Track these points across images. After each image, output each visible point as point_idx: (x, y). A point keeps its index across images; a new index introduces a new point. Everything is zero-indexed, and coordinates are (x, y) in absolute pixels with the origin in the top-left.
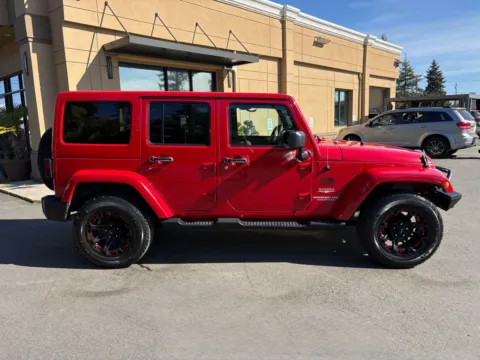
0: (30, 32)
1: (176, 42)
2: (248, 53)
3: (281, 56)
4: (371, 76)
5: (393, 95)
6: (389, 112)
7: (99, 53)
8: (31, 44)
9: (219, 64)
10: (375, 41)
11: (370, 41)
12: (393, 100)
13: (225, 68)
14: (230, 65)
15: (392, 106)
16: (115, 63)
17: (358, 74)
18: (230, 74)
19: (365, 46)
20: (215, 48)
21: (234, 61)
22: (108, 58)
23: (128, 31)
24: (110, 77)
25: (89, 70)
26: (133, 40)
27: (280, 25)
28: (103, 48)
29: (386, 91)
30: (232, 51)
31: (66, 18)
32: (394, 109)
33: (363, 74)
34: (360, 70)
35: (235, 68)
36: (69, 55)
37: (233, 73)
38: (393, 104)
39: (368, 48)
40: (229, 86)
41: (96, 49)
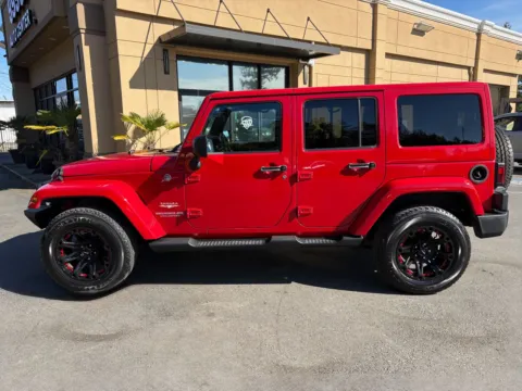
0: (82, 24)
1: (240, 31)
2: (328, 44)
3: (370, 47)
4: (486, 71)
5: (513, 94)
6: (507, 114)
7: (155, 45)
8: (83, 36)
9: (293, 57)
10: (492, 28)
11: (485, 28)
12: (513, 100)
13: (301, 61)
14: (307, 57)
15: (510, 109)
16: (172, 57)
17: (469, 68)
18: (307, 68)
19: (479, 35)
20: (288, 38)
21: (311, 53)
22: (165, 51)
23: (186, 19)
24: (167, 72)
25: (143, 64)
26: (189, 29)
27: (371, 10)
28: (160, 39)
29: (504, 90)
30: (310, 42)
31: (119, 7)
32: (513, 111)
33: (475, 68)
34: (471, 63)
35: (312, 62)
36: (122, 48)
37: (310, 67)
38: (513, 105)
39: (483, 37)
40: (305, 83)
41: (152, 40)
